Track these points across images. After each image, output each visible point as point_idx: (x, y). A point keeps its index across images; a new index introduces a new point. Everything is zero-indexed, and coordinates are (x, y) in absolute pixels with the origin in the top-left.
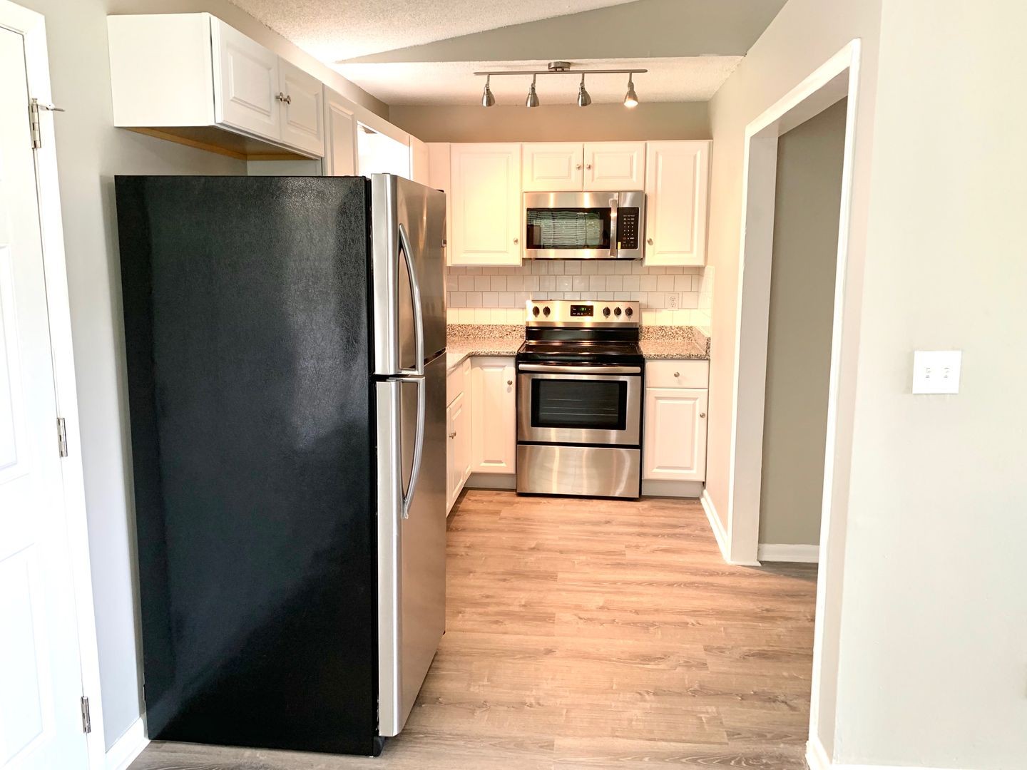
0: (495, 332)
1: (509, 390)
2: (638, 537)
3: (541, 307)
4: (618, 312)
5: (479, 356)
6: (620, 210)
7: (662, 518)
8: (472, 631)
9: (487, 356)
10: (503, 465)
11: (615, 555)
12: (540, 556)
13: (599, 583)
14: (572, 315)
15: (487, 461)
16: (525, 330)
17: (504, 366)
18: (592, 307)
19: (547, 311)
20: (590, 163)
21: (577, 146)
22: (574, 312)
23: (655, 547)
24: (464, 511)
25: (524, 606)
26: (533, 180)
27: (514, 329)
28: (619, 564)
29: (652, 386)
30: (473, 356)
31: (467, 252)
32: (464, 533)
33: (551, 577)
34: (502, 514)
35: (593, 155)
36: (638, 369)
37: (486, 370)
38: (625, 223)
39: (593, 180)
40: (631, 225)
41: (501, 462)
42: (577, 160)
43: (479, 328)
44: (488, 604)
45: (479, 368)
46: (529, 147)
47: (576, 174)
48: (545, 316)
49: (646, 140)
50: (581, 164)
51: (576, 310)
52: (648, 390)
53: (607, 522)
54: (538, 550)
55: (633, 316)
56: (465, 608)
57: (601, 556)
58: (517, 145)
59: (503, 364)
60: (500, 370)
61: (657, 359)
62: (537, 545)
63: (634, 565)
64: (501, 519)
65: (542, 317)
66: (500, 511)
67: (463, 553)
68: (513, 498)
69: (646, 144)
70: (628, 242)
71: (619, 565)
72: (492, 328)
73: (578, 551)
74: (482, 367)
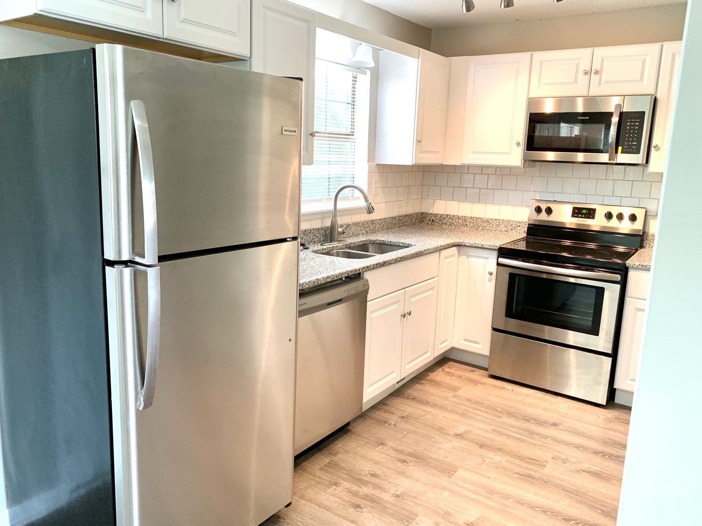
0: (502, 226)
1: (490, 280)
2: (575, 449)
3: (544, 207)
4: (620, 217)
5: (465, 246)
6: (621, 114)
7: (619, 434)
8: (328, 509)
9: (471, 247)
10: (480, 346)
11: (532, 464)
12: (459, 445)
13: (491, 492)
14: (573, 216)
15: (466, 340)
16: (527, 226)
17: (488, 258)
18: (594, 210)
19: (549, 211)
20: (598, 69)
21: (586, 52)
22: (576, 213)
23: (586, 466)
24: (430, 381)
25: (397, 496)
26: (539, 87)
27: (519, 225)
28: (530, 476)
29: (633, 296)
30: (459, 245)
31: (474, 153)
32: (410, 402)
33: (448, 470)
34: (459, 393)
35: (603, 60)
36: (618, 277)
37: (471, 259)
38: (628, 128)
39: (600, 84)
40: (634, 130)
41: (477, 343)
42: (585, 65)
43: (487, 221)
44: (366, 483)
45: (465, 257)
46: (539, 56)
47: (583, 79)
48: (546, 215)
49: (663, 42)
50: (588, 69)
51: (577, 212)
52: (628, 300)
53: (555, 425)
54: (462, 437)
55: (636, 223)
56: (345, 480)
57: (518, 462)
58: (527, 55)
59: (488, 256)
60: (483, 261)
61: (641, 269)
62: (466, 432)
63: (545, 482)
64: (454, 396)
65: (543, 216)
66: (460, 388)
67: (393, 423)
68: (482, 378)
69: (662, 46)
70: (630, 146)
71: (528, 478)
72: (499, 222)
73: (500, 450)
74: (468, 256)
